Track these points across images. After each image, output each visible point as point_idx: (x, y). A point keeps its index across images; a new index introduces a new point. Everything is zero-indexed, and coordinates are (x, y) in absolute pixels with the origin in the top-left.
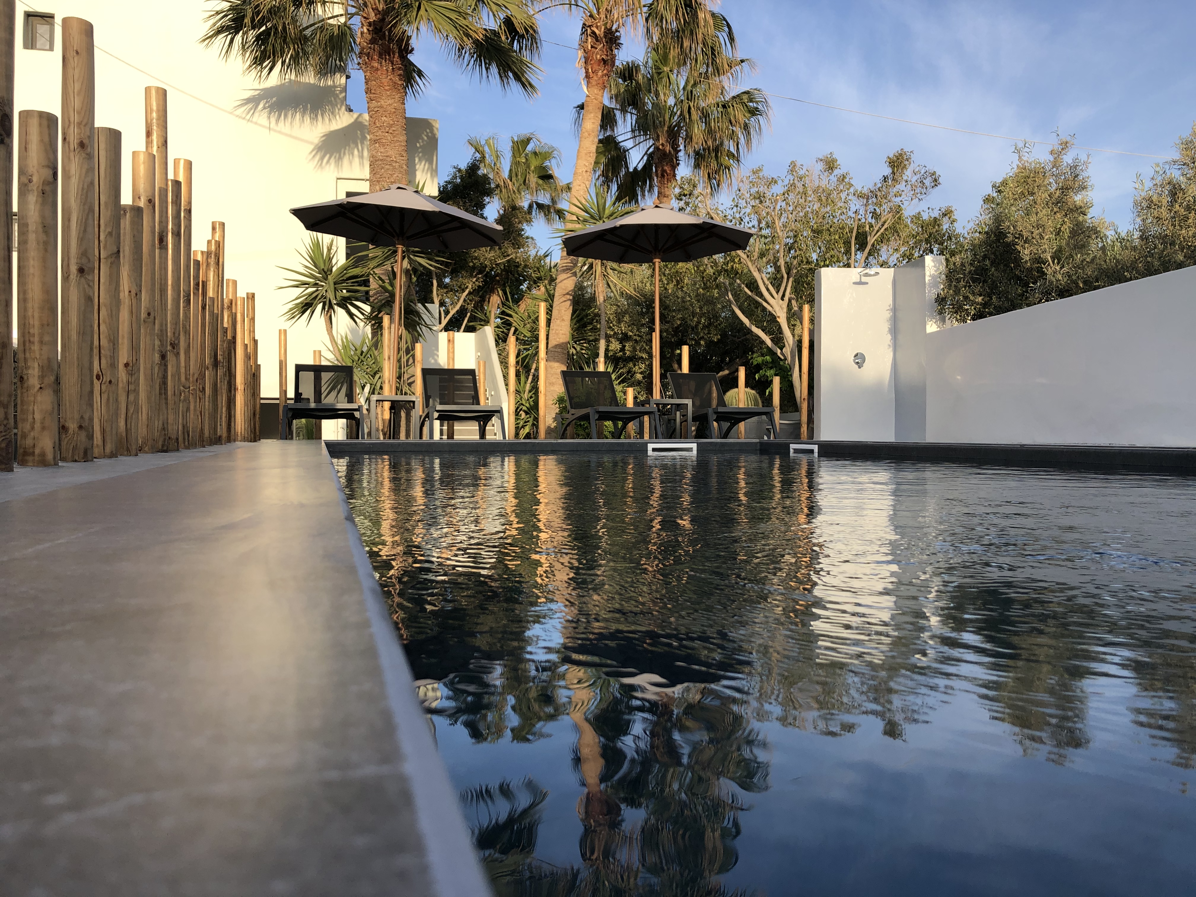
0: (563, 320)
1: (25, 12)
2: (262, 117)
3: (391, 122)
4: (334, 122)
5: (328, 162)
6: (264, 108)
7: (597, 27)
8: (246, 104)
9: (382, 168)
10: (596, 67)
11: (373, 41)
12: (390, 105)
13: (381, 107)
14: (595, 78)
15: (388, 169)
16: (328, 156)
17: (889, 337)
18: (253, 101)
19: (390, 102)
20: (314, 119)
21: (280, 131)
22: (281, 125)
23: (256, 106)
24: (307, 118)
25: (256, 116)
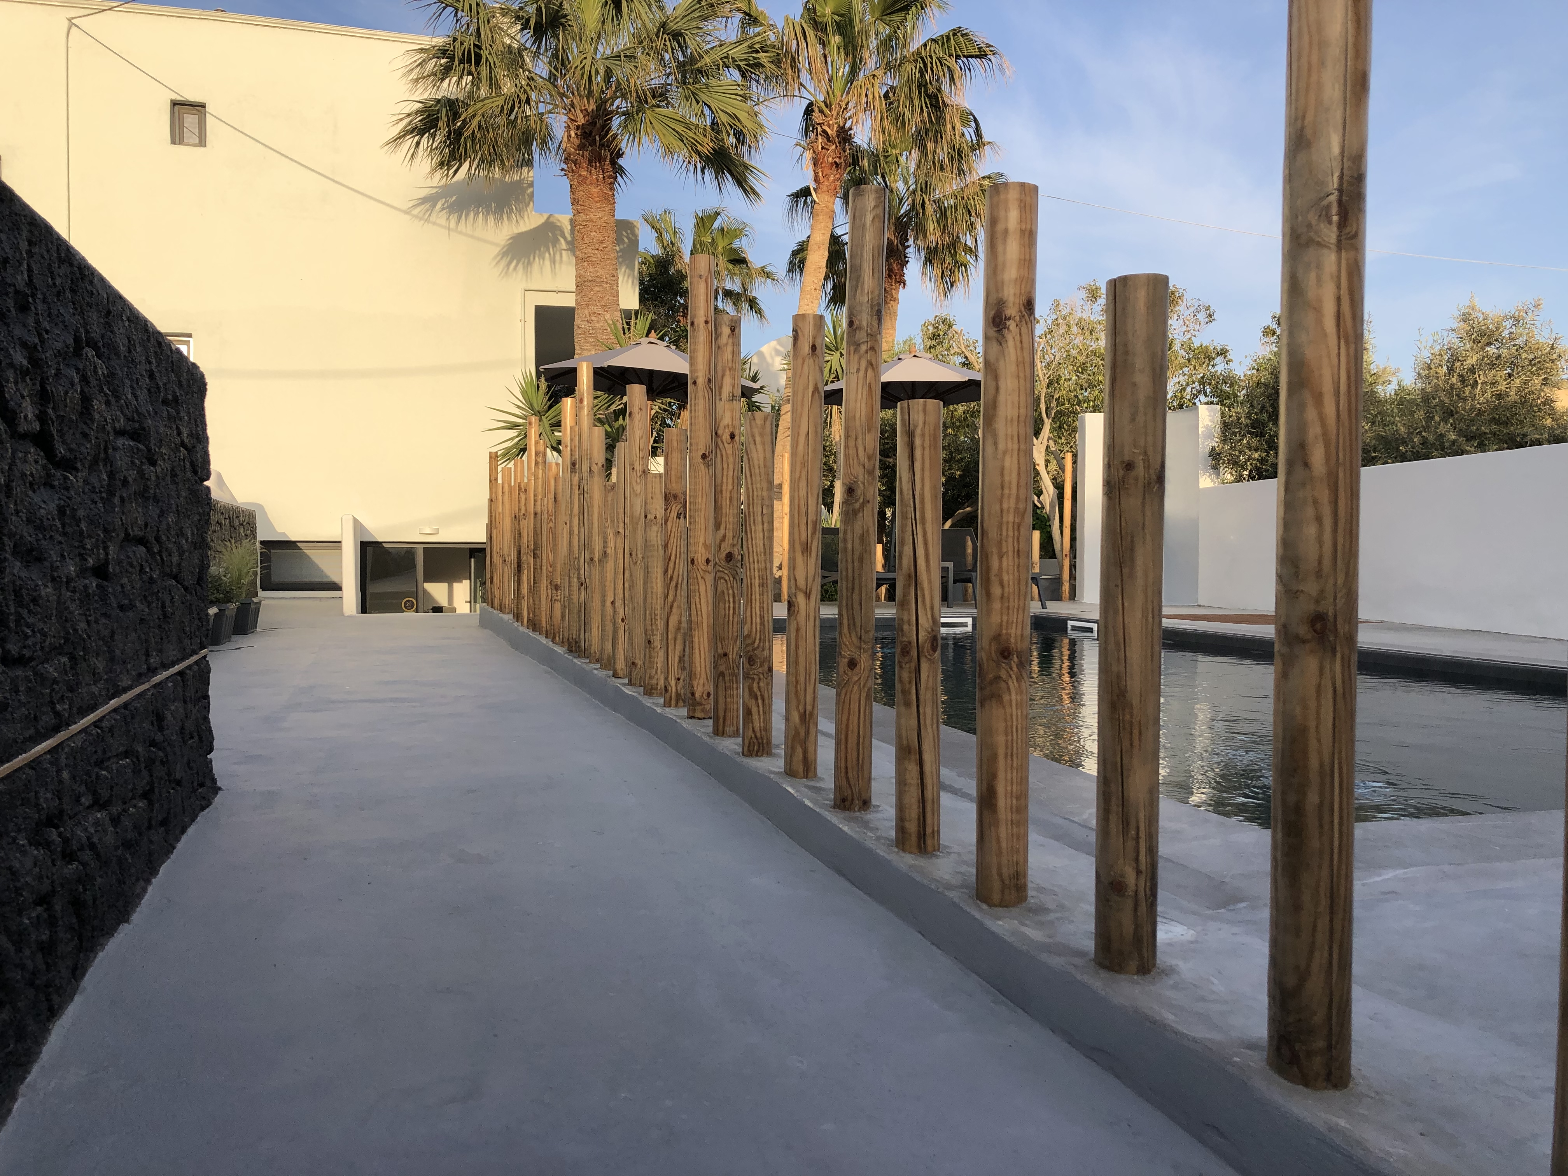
1: (171, 100)
4: (521, 223)
5: (515, 269)
7: (829, 126)
8: (422, 203)
10: (827, 171)
11: (581, 147)
13: (591, 221)
14: (826, 183)
16: (515, 262)
18: (430, 201)
19: (600, 215)
20: (499, 219)
21: (460, 233)
22: (462, 226)
23: (434, 206)
24: (491, 218)
25: (433, 218)
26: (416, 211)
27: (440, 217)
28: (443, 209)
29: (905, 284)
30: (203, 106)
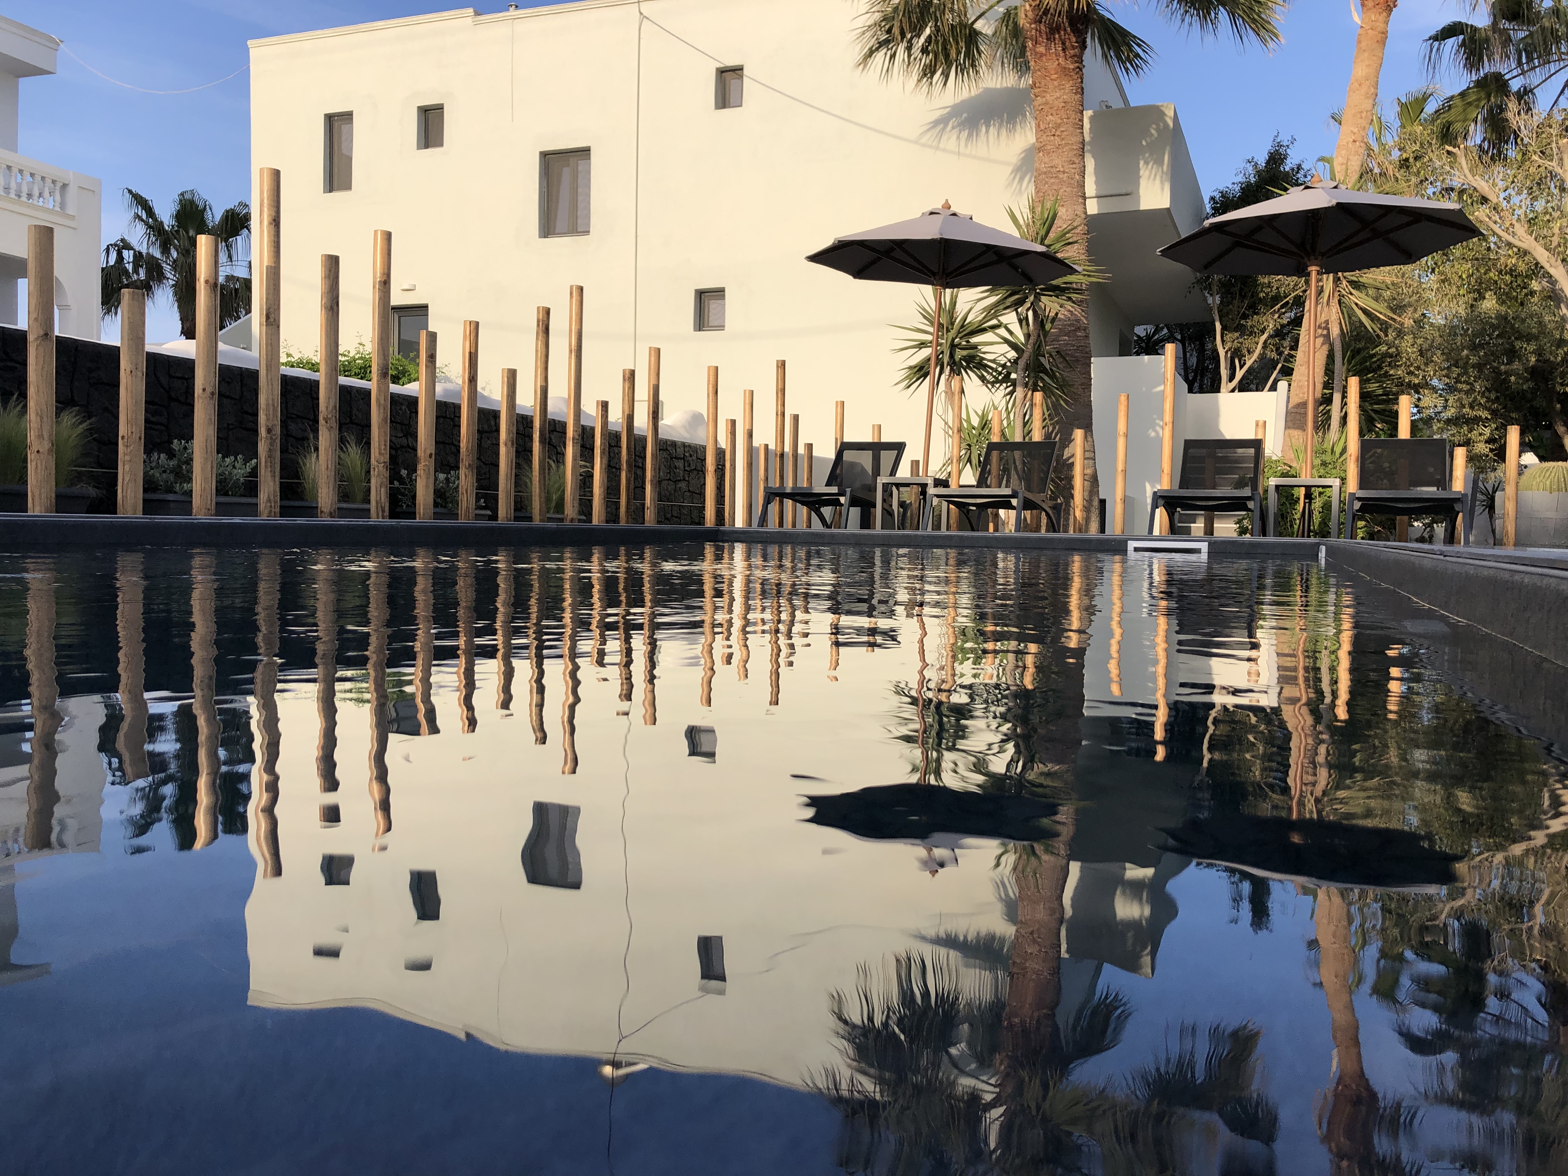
1: (717, 69)
2: (951, 140)
6: (953, 128)
9: (1047, 183)
12: (1057, 98)
13: (1046, 103)
15: (1053, 184)
18: (941, 122)
20: (1012, 130)
22: (973, 144)
24: (1004, 131)
25: (945, 140)
26: (928, 138)
27: (951, 137)
30: (741, 69)
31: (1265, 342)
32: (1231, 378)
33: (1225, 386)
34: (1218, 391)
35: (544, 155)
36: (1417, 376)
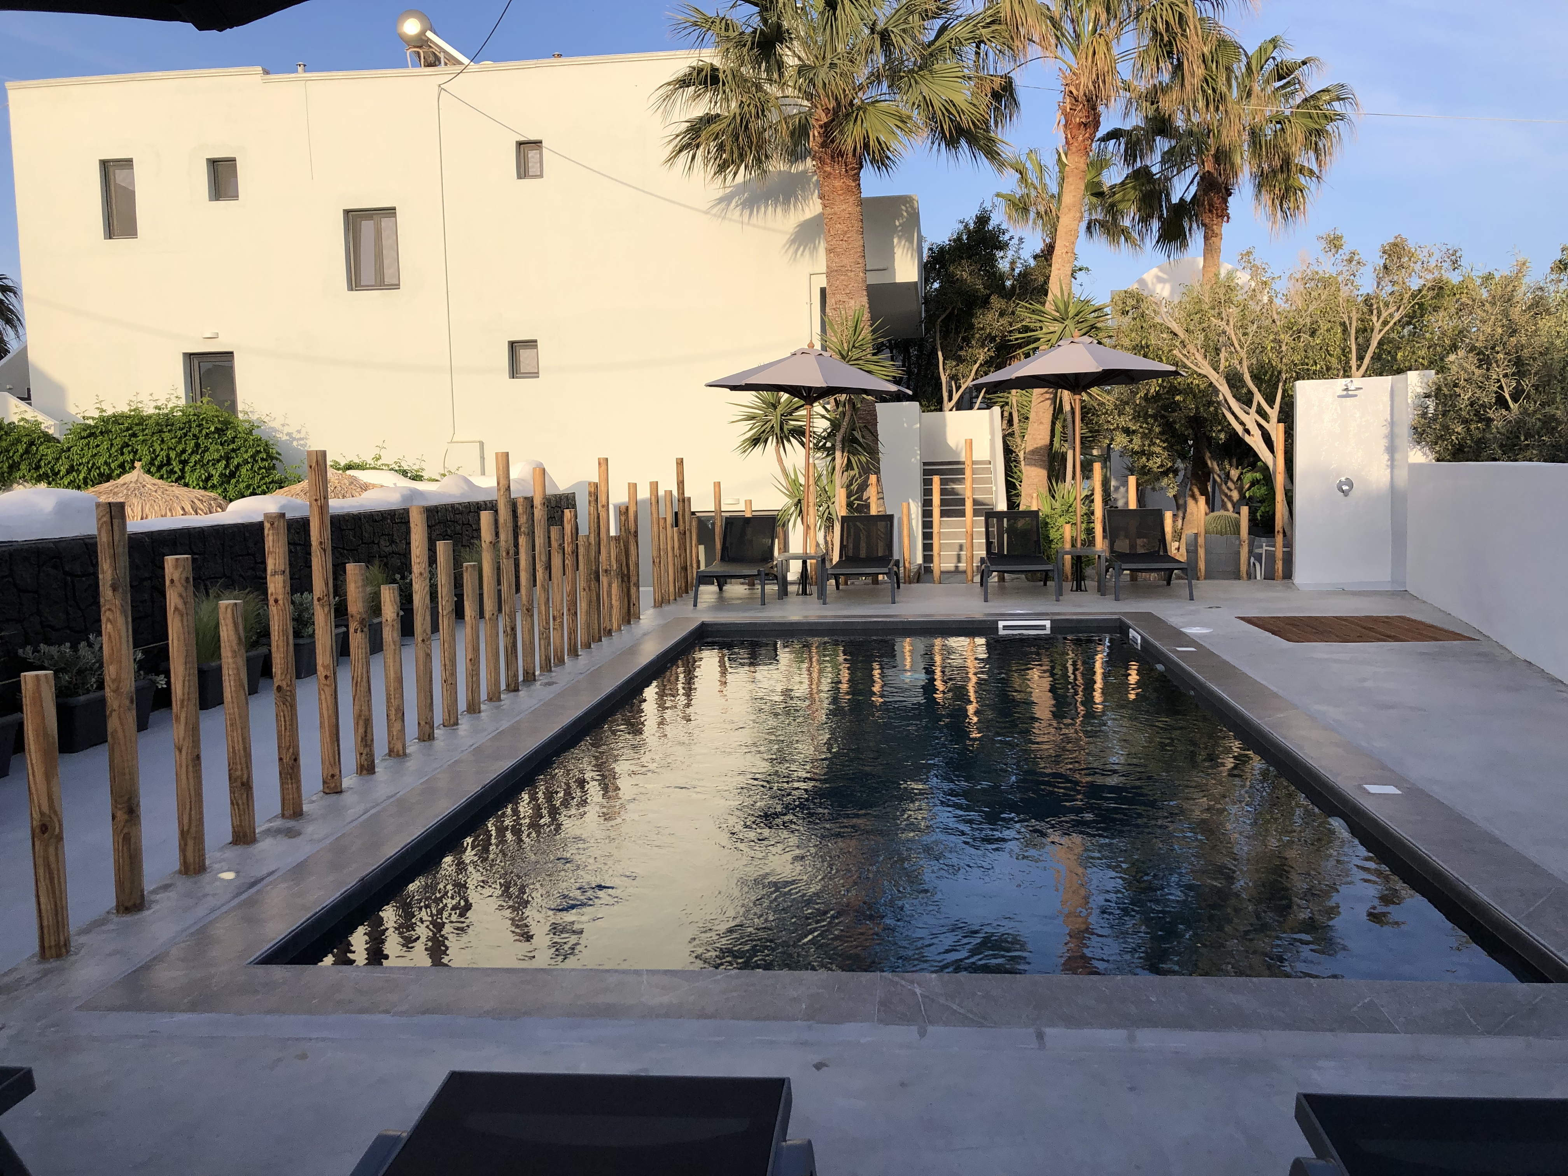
0: (1041, 423)
1: (517, 141)
2: (734, 216)
3: (846, 229)
4: (807, 210)
5: (802, 255)
8: (719, 203)
10: (1075, 131)
14: (1076, 143)
16: (802, 248)
17: (1386, 457)
18: (726, 200)
19: (844, 207)
20: (786, 211)
21: (754, 226)
22: (754, 220)
23: (728, 205)
24: (779, 209)
25: (729, 215)
26: (714, 211)
27: (735, 213)
28: (737, 206)
29: (1228, 218)
30: (541, 142)
31: (977, 370)
32: (950, 399)
33: (947, 405)
34: (941, 410)
35: (347, 212)
36: (1112, 424)
